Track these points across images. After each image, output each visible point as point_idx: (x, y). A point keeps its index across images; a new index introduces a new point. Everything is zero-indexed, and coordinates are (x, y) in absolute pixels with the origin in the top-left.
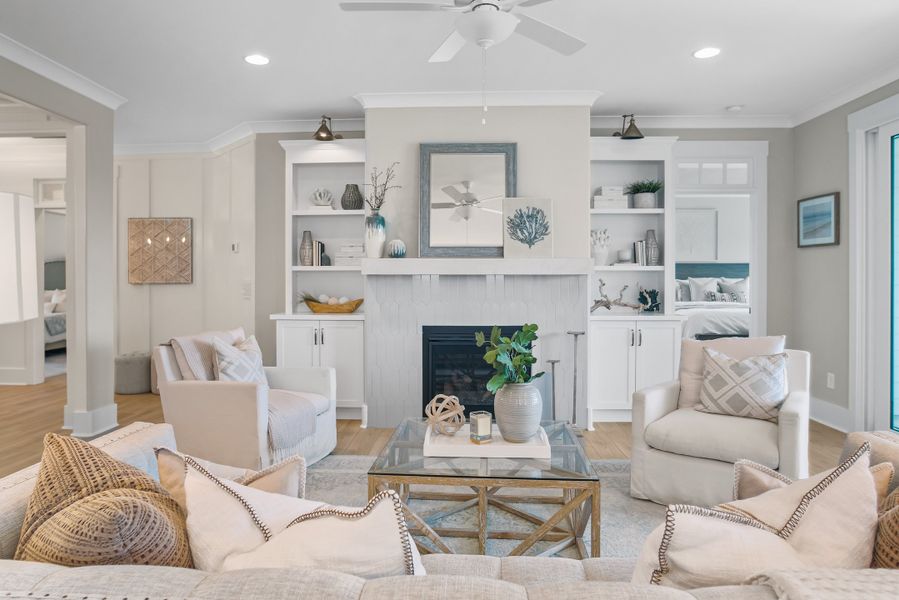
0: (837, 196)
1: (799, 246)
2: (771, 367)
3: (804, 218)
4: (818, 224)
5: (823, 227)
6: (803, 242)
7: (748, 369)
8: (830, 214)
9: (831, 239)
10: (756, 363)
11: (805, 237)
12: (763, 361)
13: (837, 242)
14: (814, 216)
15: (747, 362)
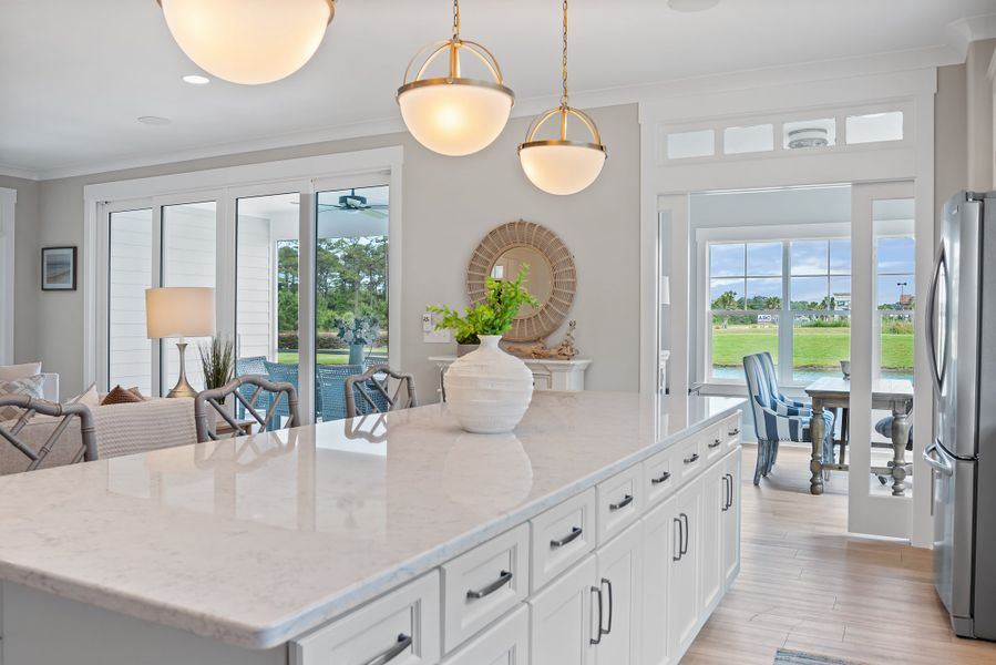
0: (75, 249)
1: (43, 289)
2: (33, 385)
3: (48, 264)
4: (59, 271)
5: (64, 274)
6: (47, 286)
7: (17, 387)
8: (69, 264)
9: (71, 286)
10: (22, 383)
11: (48, 282)
12: (27, 381)
13: (75, 288)
14: (55, 264)
15: (15, 383)
